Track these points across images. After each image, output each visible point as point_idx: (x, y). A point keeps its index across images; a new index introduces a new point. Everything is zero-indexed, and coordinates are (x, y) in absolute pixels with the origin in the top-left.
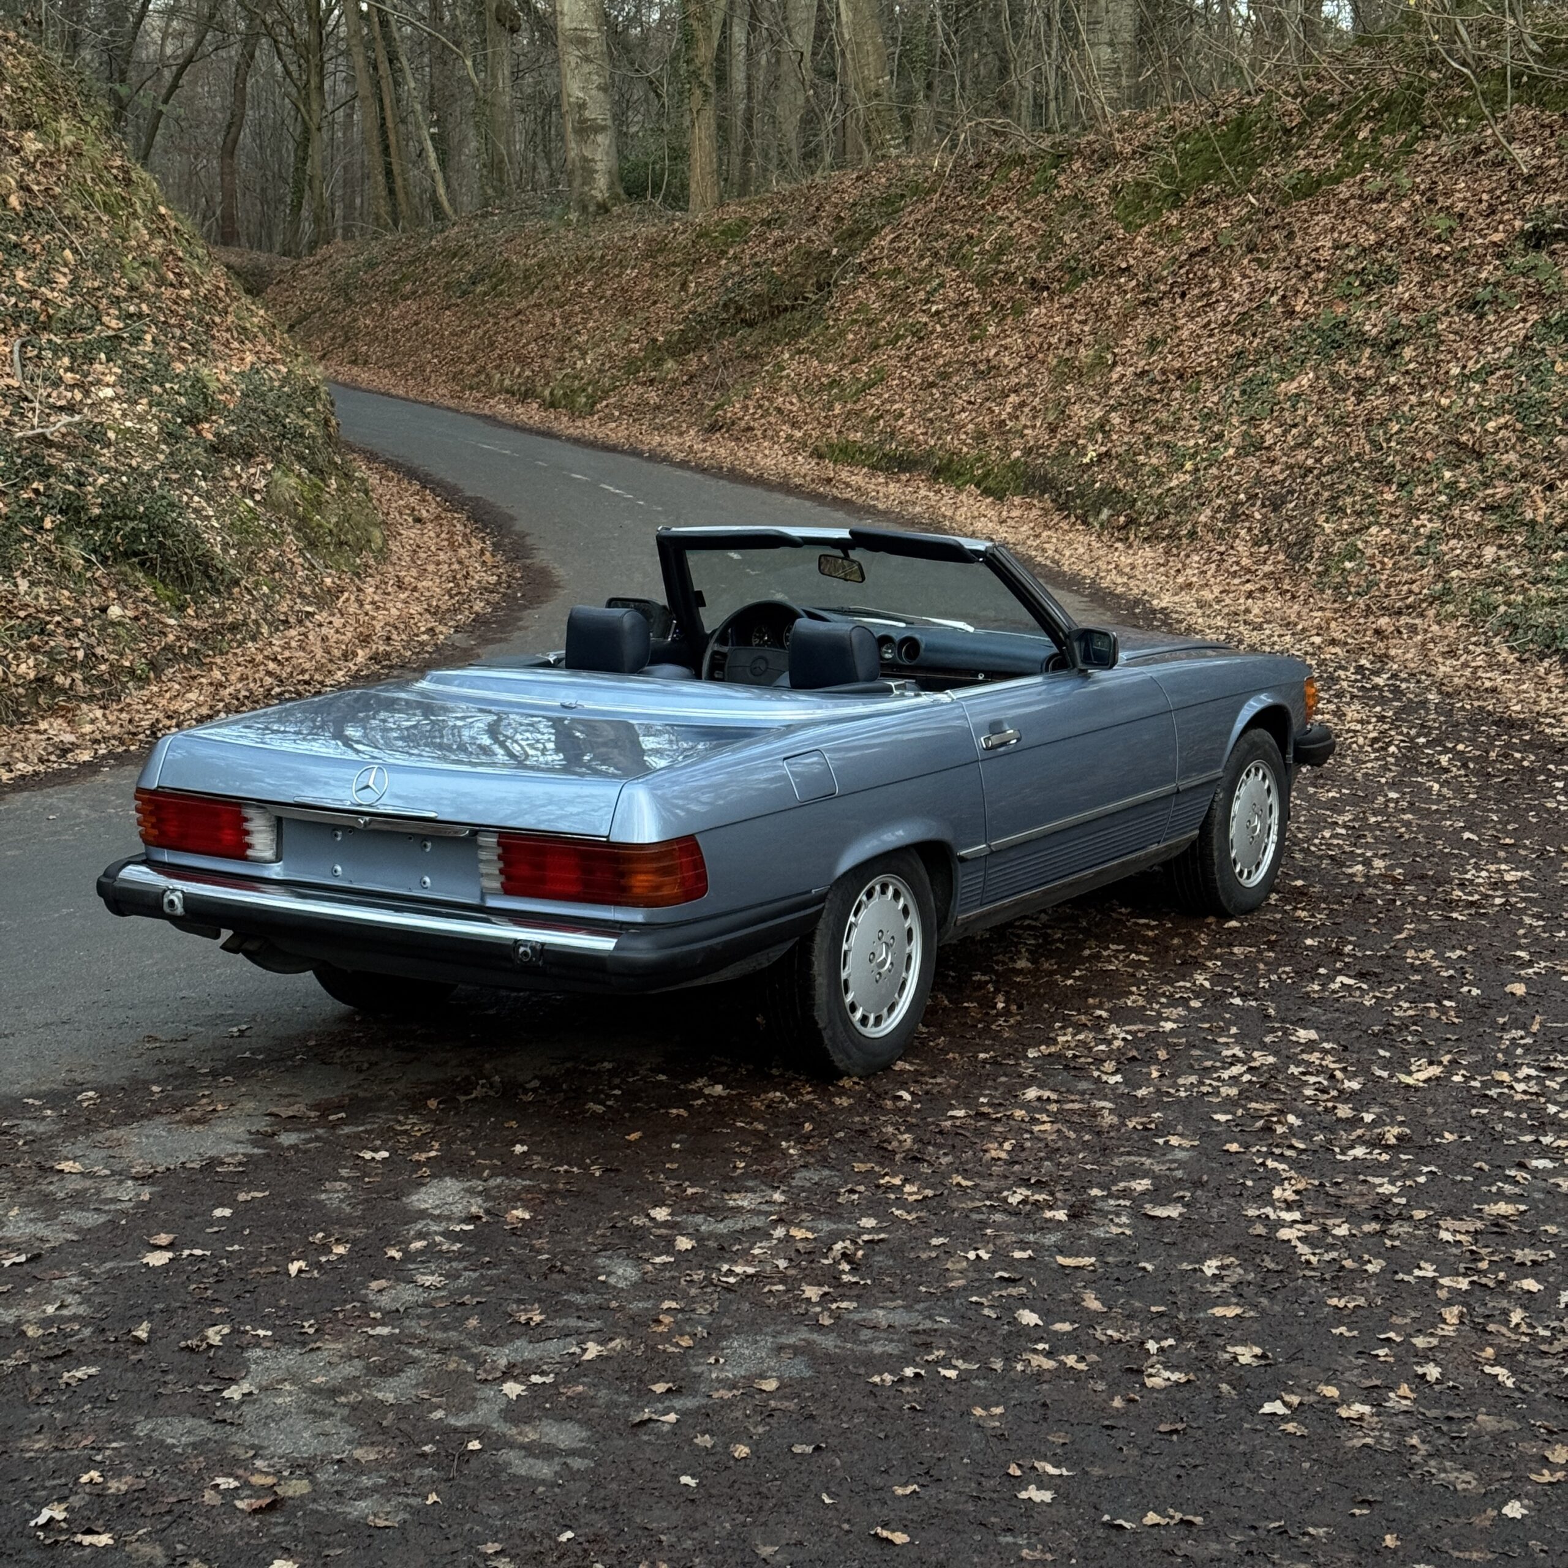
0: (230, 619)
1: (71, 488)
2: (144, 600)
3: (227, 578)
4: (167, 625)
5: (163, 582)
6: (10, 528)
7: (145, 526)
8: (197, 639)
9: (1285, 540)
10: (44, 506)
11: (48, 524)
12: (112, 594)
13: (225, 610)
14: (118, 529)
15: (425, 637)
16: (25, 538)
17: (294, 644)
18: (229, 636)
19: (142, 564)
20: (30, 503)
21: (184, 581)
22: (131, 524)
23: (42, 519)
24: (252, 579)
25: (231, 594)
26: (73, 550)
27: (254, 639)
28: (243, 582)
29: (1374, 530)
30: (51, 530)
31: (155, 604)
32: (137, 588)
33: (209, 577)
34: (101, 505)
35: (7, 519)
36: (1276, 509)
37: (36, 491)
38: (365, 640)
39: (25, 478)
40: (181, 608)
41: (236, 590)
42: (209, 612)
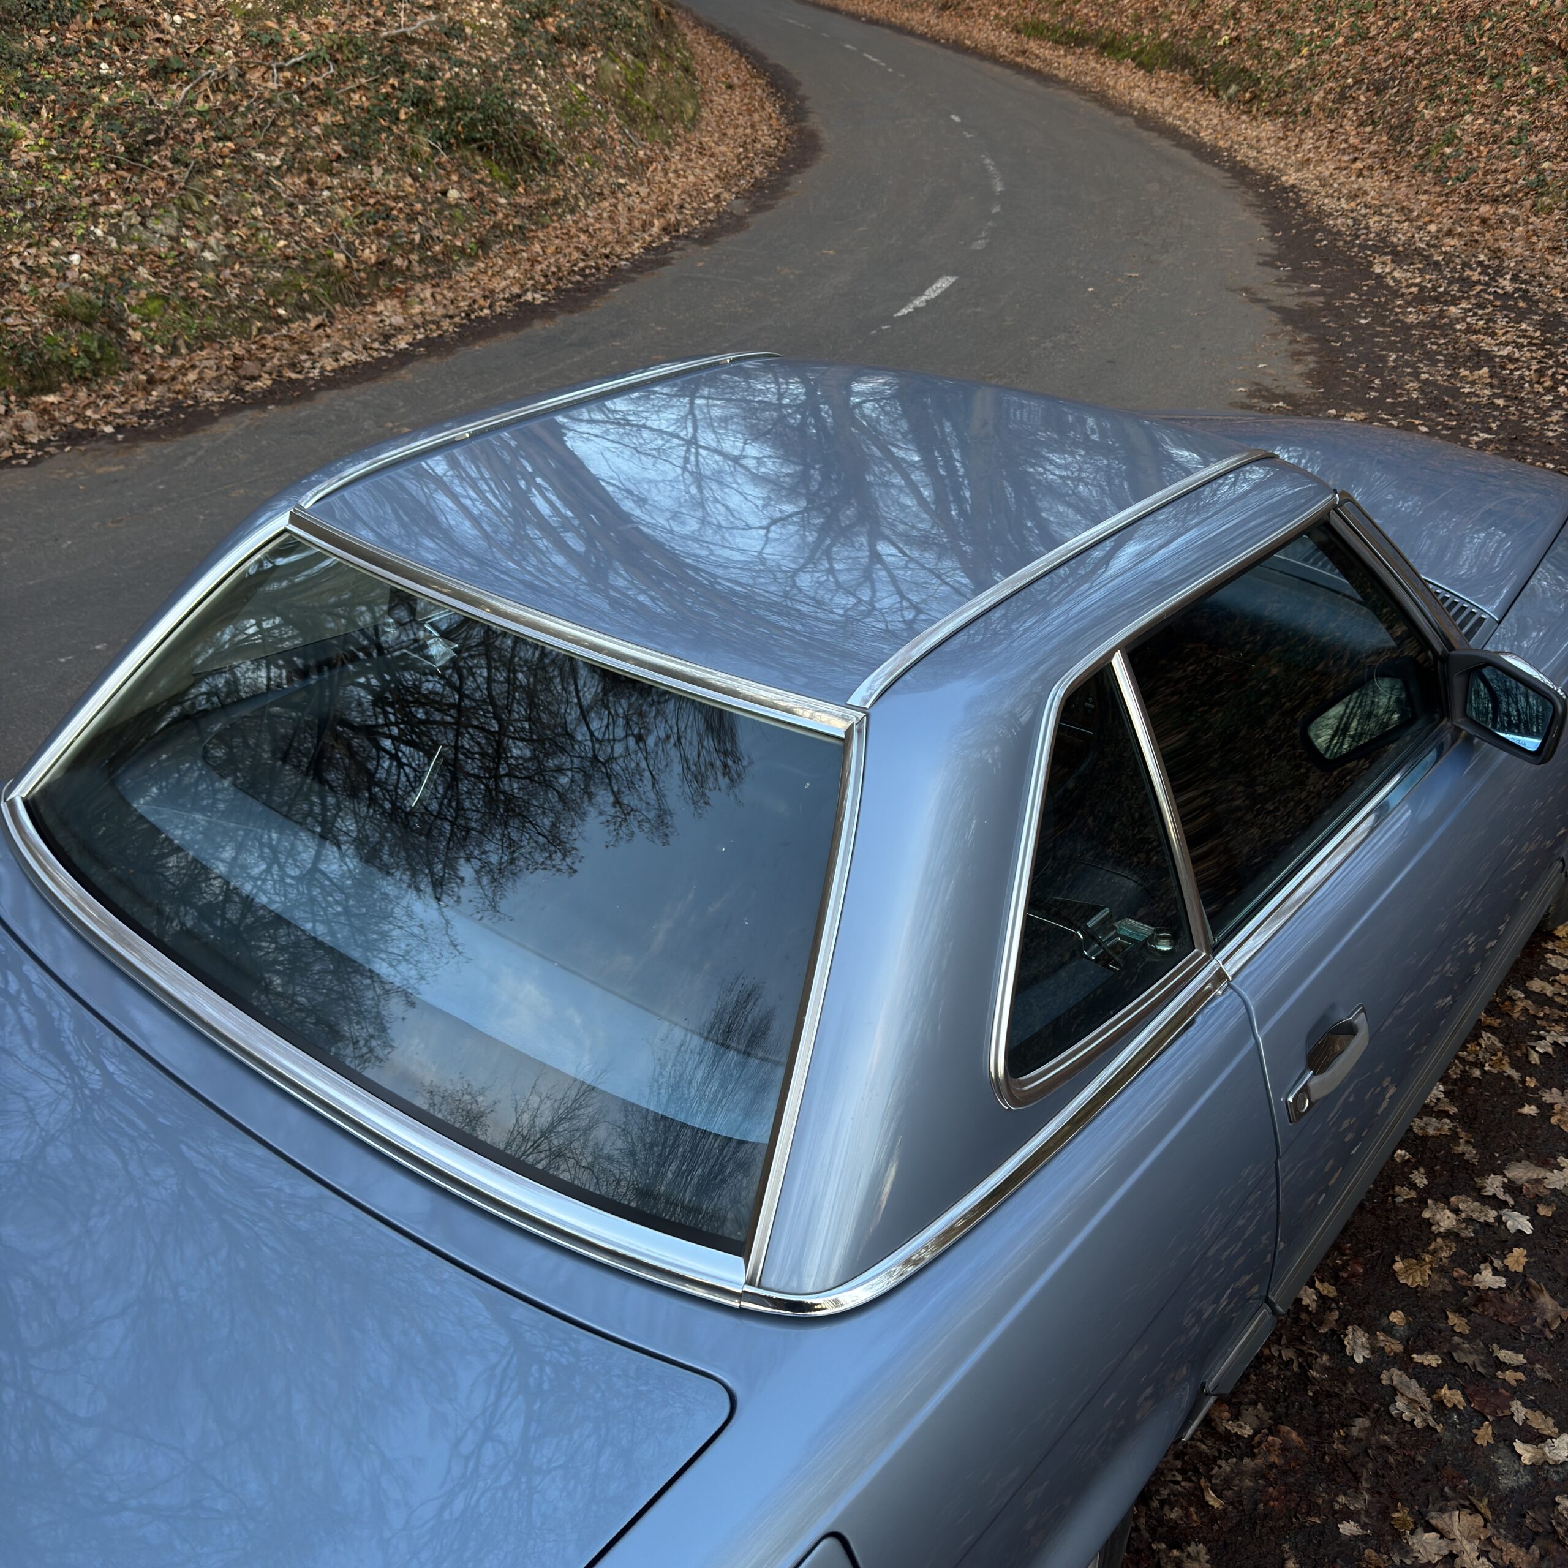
0: (553, 195)
1: (421, 83)
2: (482, 181)
3: (552, 158)
4: (497, 205)
5: (498, 164)
6: (370, 120)
7: (481, 116)
8: (523, 215)
9: (1388, 122)
10: (399, 100)
11: (403, 116)
12: (455, 178)
13: (551, 186)
14: (460, 119)
15: (711, 205)
16: (383, 129)
17: (605, 215)
18: (551, 211)
19: (480, 149)
20: (387, 96)
21: (516, 162)
22: (470, 115)
23: (397, 111)
24: (576, 156)
25: (556, 171)
26: (421, 138)
27: (572, 212)
28: (567, 161)
29: (1468, 118)
30: (405, 121)
31: (492, 185)
32: (475, 171)
33: (537, 158)
34: (446, 99)
35: (369, 111)
36: (1379, 92)
37: (393, 86)
38: (662, 209)
39: (384, 75)
40: (514, 186)
41: (561, 168)
42: (536, 189)
